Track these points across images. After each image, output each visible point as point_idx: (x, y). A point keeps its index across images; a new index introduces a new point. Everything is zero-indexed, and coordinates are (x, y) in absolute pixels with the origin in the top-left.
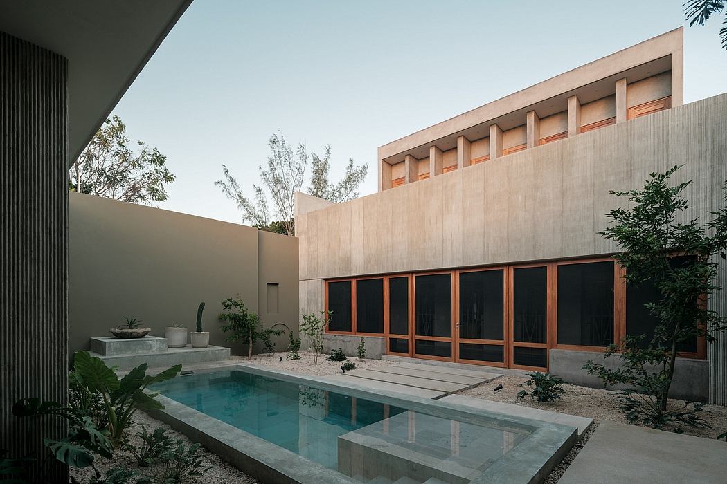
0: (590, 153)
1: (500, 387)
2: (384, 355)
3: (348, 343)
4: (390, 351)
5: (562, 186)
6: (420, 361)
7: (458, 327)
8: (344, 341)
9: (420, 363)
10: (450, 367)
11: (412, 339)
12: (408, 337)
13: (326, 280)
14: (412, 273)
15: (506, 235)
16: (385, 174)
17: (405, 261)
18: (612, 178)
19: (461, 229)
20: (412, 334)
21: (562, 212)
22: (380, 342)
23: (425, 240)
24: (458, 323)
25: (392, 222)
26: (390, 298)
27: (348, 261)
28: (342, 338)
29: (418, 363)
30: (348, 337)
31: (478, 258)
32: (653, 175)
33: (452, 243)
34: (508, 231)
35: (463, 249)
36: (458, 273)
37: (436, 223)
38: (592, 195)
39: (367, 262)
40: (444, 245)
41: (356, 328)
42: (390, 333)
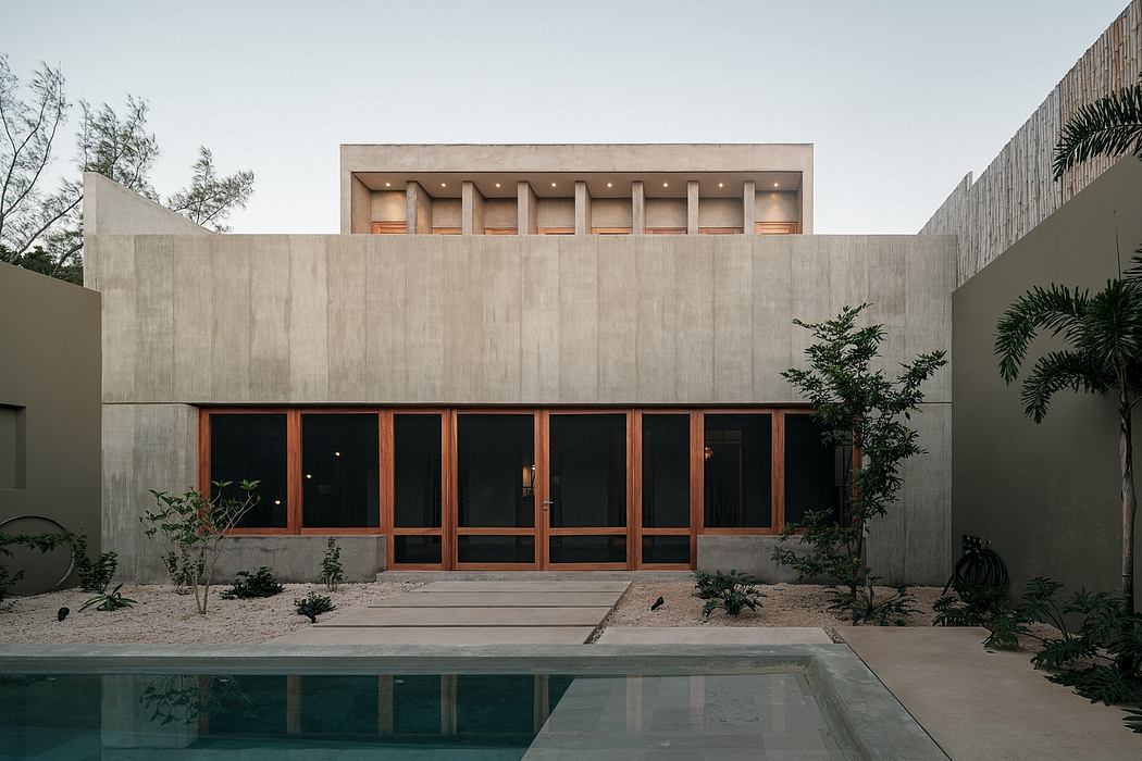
0: (748, 265)
1: (660, 602)
2: (382, 570)
3: (278, 554)
4: (396, 562)
5: (714, 301)
6: (471, 575)
7: (548, 508)
8: (266, 551)
9: (472, 580)
10: (535, 579)
11: (451, 534)
12: (441, 532)
13: (201, 407)
14: (451, 407)
15: (633, 360)
16: (357, 204)
17: (438, 383)
18: (773, 304)
19: (556, 338)
20: (451, 525)
21: (714, 338)
22: (373, 544)
23: (482, 350)
24: (547, 502)
25: (406, 302)
26: (396, 456)
27: (281, 369)
28: (259, 543)
29: (467, 579)
30: (274, 539)
31: (585, 392)
32: (846, 309)
33: (539, 361)
34: (636, 355)
35: (560, 374)
36: (547, 415)
37: (508, 321)
38: (750, 322)
39: (337, 376)
40: (524, 362)
41: (300, 519)
42: (395, 527)
